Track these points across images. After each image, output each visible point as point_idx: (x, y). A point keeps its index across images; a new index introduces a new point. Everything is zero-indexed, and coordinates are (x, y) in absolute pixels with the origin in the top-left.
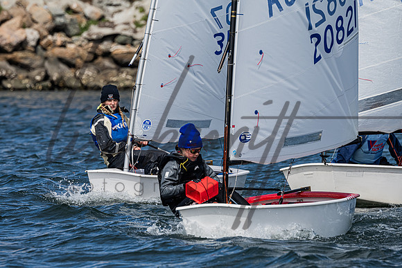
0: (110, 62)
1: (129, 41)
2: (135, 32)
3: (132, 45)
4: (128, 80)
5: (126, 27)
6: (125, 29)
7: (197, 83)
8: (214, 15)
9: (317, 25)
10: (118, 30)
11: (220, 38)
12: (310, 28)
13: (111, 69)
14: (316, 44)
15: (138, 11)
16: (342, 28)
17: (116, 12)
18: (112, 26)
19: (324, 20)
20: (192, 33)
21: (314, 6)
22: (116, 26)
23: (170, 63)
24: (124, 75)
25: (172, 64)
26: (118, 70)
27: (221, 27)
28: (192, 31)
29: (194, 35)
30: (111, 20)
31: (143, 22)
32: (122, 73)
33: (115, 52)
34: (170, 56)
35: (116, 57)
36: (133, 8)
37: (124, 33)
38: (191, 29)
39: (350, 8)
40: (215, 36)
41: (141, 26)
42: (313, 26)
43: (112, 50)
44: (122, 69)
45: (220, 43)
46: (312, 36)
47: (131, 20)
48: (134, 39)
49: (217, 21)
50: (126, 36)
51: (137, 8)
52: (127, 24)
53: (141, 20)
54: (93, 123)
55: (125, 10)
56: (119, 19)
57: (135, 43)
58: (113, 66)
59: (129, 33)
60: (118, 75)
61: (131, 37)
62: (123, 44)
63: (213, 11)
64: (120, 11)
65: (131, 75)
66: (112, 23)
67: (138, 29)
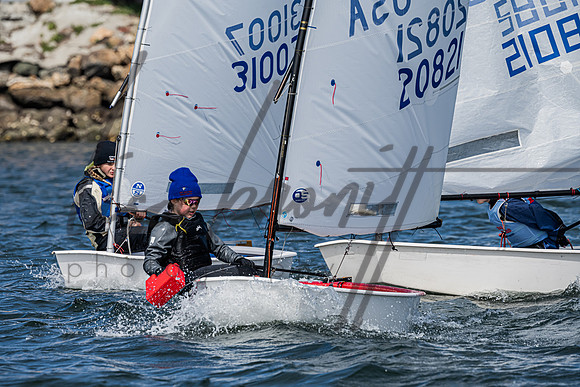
0: (8, 101)
1: (33, 71)
2: (42, 57)
3: (38, 76)
4: (32, 126)
5: (29, 50)
6: (28, 54)
7: (209, 131)
8: (231, 37)
9: (410, 56)
10: (17, 55)
11: (242, 68)
12: (400, 59)
13: (9, 110)
14: (406, 83)
15: (46, 28)
16: (440, 67)
17: (14, 30)
18: (9, 48)
19: (419, 51)
20: (199, 62)
21: (409, 29)
22: (14, 49)
23: (168, 104)
24: (27, 120)
25: (172, 106)
26: (19, 112)
27: (241, 53)
28: (200, 59)
29: (203, 64)
30: (8, 40)
31: (53, 44)
32: (25, 116)
33: (15, 87)
34: (167, 94)
35: (14, 94)
36: (40, 24)
37: (26, 59)
38: (197, 57)
39: (454, 41)
40: (234, 65)
41: (50, 49)
42: (405, 58)
43: (9, 84)
44: (24, 112)
45: (242, 75)
46: (401, 71)
47: (37, 41)
48: (40, 69)
49: (236, 45)
50: (29, 63)
51: (45, 24)
52: (31, 46)
53: (51, 41)
54: (77, 190)
55: (28, 27)
56: (18, 39)
57: (42, 73)
58: (12, 106)
59: (33, 59)
60: (18, 120)
61: (37, 65)
62: (25, 75)
63: (229, 32)
64: (21, 28)
65: (37, 120)
66: (10, 45)
67: (47, 54)
